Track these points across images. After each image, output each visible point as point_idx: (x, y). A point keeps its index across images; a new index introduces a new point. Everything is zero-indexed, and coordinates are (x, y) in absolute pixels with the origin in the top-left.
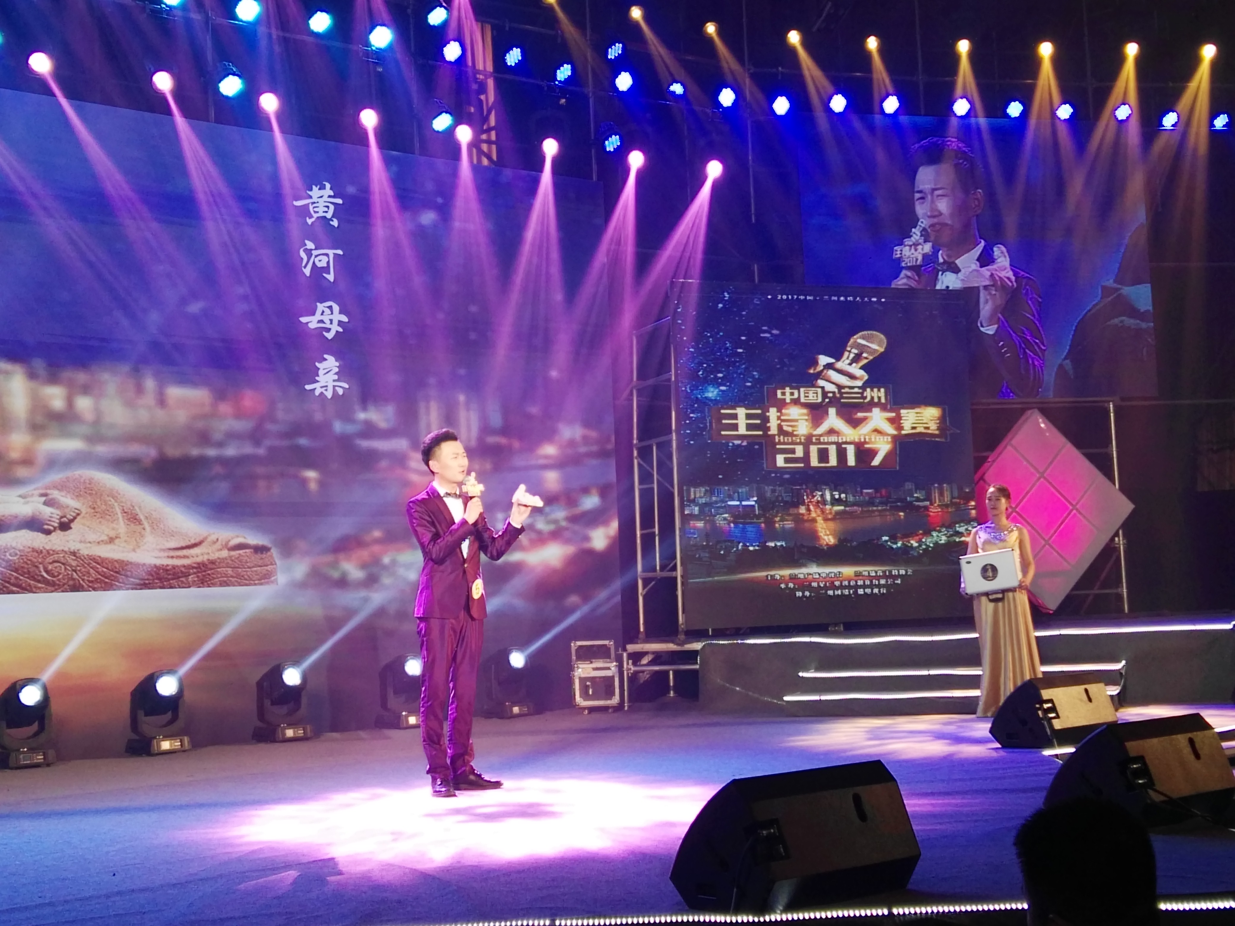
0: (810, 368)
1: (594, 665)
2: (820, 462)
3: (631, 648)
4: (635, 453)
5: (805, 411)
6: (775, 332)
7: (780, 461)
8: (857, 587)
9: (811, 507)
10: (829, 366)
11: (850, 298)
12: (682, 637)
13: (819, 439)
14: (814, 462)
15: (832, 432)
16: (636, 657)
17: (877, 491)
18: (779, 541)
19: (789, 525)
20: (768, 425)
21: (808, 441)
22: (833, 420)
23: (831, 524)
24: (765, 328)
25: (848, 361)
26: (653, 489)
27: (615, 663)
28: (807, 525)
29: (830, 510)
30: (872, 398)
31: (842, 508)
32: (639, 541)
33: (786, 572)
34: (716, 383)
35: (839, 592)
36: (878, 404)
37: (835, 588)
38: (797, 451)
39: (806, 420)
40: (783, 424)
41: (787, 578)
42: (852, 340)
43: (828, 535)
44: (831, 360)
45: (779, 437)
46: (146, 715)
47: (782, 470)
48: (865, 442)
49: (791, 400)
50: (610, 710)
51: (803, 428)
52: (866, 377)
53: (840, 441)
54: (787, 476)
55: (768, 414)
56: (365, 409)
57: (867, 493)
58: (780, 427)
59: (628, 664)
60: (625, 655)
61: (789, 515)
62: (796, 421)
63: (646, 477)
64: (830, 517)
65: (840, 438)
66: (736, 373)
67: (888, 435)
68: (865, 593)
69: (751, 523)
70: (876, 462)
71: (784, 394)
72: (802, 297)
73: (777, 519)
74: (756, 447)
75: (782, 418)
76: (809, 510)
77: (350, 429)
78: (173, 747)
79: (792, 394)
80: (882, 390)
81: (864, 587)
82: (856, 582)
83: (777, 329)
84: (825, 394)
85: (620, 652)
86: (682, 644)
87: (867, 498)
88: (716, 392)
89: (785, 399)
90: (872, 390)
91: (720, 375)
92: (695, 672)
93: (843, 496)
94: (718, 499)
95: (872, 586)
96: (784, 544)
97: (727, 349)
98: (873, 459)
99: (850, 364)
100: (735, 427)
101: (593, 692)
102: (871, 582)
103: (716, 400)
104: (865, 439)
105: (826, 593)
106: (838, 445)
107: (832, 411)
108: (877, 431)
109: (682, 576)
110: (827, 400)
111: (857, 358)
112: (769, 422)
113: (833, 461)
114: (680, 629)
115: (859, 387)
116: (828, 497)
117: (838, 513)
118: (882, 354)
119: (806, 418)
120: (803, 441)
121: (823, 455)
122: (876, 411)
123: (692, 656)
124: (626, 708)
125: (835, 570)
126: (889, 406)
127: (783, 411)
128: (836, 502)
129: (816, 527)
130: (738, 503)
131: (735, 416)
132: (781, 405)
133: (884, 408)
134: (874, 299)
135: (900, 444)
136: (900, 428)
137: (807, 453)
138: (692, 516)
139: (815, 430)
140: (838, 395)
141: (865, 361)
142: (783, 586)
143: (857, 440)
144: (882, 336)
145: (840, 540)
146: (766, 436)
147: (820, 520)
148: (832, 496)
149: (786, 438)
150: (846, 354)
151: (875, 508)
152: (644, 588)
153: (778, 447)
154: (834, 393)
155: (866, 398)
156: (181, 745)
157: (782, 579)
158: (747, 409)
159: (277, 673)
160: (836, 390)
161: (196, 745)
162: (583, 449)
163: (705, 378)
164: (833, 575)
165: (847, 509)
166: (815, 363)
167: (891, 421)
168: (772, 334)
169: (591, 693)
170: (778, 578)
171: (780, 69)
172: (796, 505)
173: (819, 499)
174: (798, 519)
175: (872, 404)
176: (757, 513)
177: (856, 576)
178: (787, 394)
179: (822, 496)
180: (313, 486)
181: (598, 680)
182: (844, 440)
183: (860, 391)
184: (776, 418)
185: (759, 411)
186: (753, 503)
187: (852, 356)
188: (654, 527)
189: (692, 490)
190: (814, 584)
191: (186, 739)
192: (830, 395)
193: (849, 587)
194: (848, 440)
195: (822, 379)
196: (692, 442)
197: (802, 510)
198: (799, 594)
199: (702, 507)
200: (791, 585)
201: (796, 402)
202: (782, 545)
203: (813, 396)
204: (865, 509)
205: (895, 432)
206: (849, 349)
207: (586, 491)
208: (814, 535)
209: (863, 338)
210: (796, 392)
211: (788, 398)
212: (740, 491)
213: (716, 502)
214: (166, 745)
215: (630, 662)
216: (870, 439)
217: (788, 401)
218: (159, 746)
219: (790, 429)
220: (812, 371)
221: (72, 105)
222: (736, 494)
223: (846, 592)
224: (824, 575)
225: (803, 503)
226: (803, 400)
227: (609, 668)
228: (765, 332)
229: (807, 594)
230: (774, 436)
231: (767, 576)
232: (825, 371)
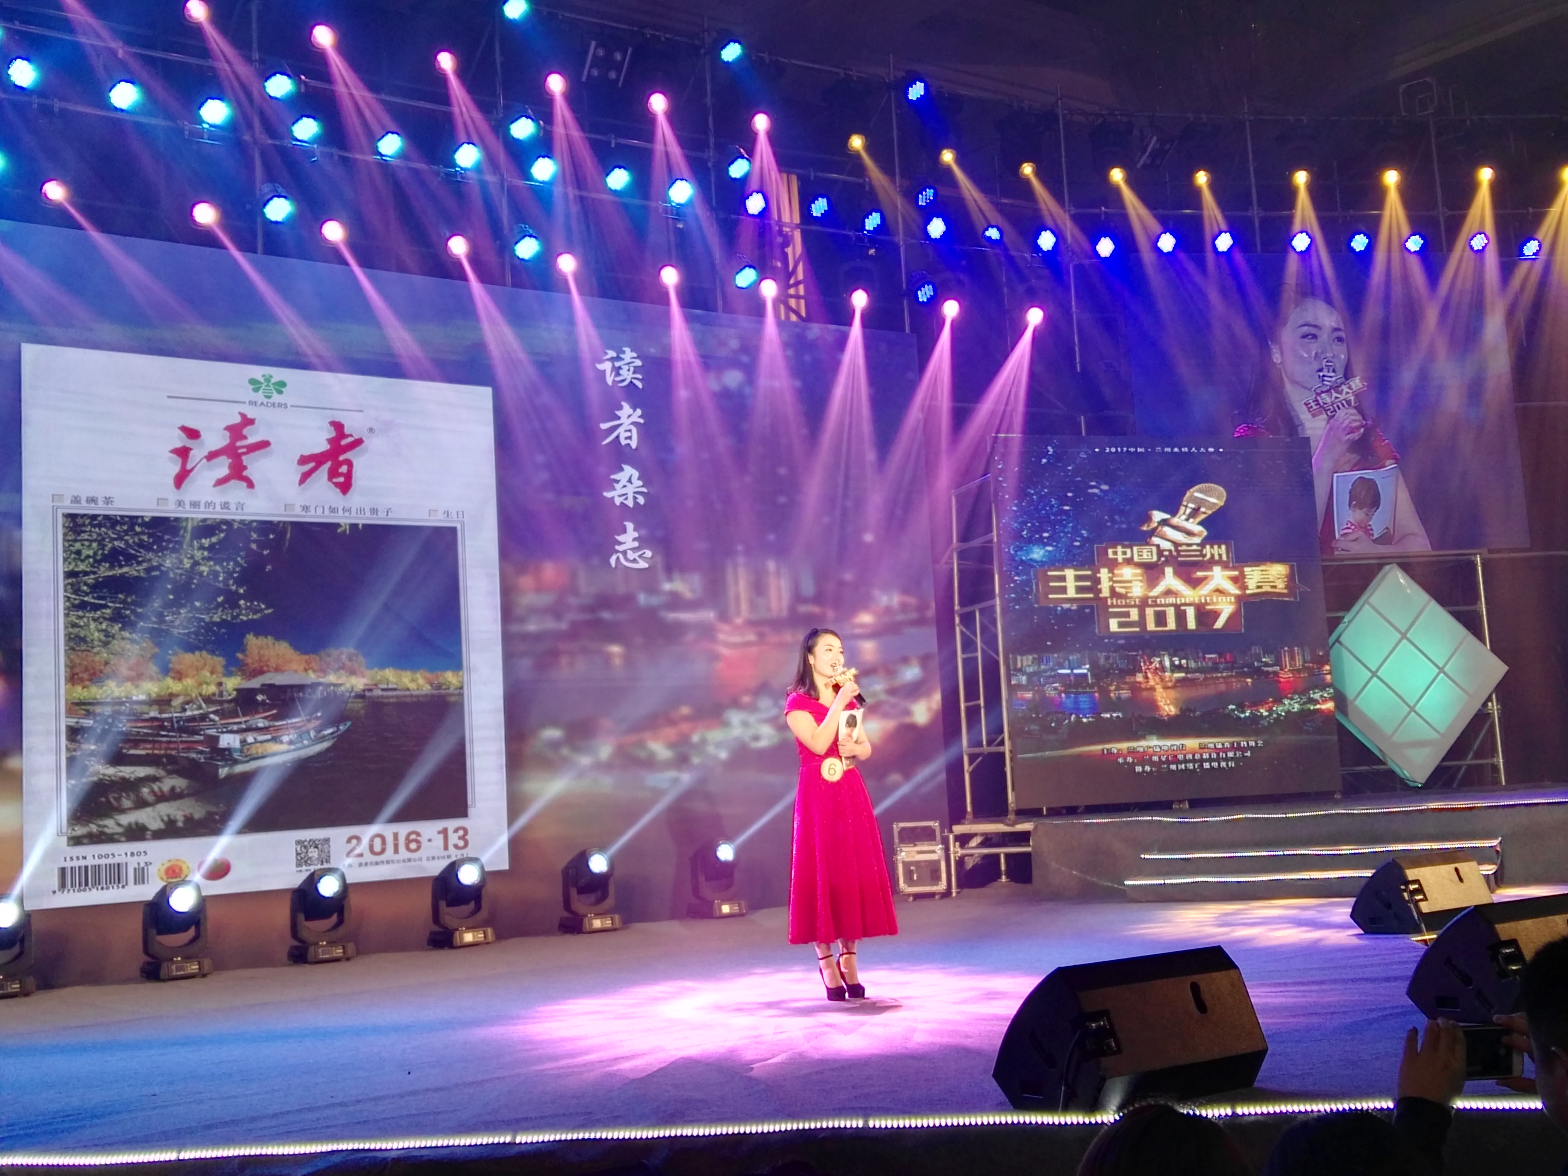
0: (1142, 524)
1: (918, 848)
2: (1157, 626)
3: (958, 829)
4: (957, 620)
5: (1139, 571)
6: (1105, 487)
7: (1114, 625)
8: (1202, 761)
9: (1149, 675)
10: (1164, 522)
11: (1185, 450)
12: (1012, 816)
13: (1156, 601)
14: (1151, 626)
15: (1169, 592)
16: (964, 840)
17: (1221, 655)
18: (1115, 712)
19: (1125, 694)
20: (1099, 587)
21: (1143, 604)
22: (1170, 580)
23: (1173, 694)
24: (1093, 483)
25: (1184, 517)
26: (976, 658)
27: (940, 846)
28: (1145, 694)
29: (1170, 677)
30: (1213, 556)
31: (1183, 675)
32: (963, 714)
33: (1124, 746)
34: (1042, 542)
35: (1183, 766)
36: (1220, 562)
37: (1177, 762)
38: (1131, 613)
39: (1141, 581)
40: (1115, 585)
41: (1125, 752)
42: (1188, 494)
43: (1168, 705)
44: (1166, 516)
45: (1112, 599)
46: (448, 905)
47: (1116, 635)
48: (1206, 603)
49: (1124, 559)
50: (937, 897)
51: (1137, 590)
52: (1205, 533)
53: (1179, 602)
54: (1122, 642)
55: (1098, 575)
56: (670, 579)
57: (1210, 659)
58: (1112, 590)
59: (955, 846)
60: (951, 837)
61: (1126, 683)
62: (1130, 582)
63: (968, 645)
64: (1170, 684)
65: (1178, 599)
66: (1063, 532)
67: (1230, 595)
68: (1212, 768)
69: (1085, 693)
70: (1219, 624)
71: (1115, 553)
72: (1132, 450)
73: (1113, 688)
74: (1087, 611)
75: (1115, 579)
76: (1146, 677)
77: (655, 601)
78: (476, 940)
79: (1124, 553)
80: (1223, 547)
81: (1210, 760)
82: (1202, 755)
83: (1106, 484)
84: (1160, 552)
85: (946, 834)
86: (1013, 825)
87: (1210, 664)
88: (1042, 552)
89: (1116, 559)
90: (1212, 547)
91: (1046, 535)
92: (1028, 855)
93: (1184, 662)
94: (1047, 667)
95: (1218, 760)
96: (1120, 715)
97: (1052, 507)
98: (1215, 622)
99: (1187, 520)
100: (1064, 590)
101: (917, 877)
102: (1218, 754)
103: (1042, 561)
104: (1206, 600)
105: (1168, 768)
106: (1177, 607)
107: (1169, 571)
108: (1219, 591)
109: (1011, 751)
110: (1163, 559)
111: (1195, 512)
112: (1100, 583)
113: (1171, 625)
114: (1010, 809)
115: (1198, 545)
116: (1167, 663)
117: (1179, 681)
118: (1221, 507)
119: (1141, 578)
120: (1137, 603)
121: (1161, 618)
122: (1217, 570)
123: (1023, 838)
124: (954, 895)
125: (1178, 742)
126: (1231, 565)
127: (1115, 572)
128: (1175, 668)
129: (1154, 696)
130: (1068, 671)
131: (1063, 579)
132: (1112, 565)
133: (1225, 566)
134: (1211, 450)
135: (1244, 604)
136: (1244, 587)
137: (1142, 615)
138: (1019, 686)
139: (1151, 591)
140: (1175, 554)
141: (1203, 516)
142: (1121, 760)
143: (1197, 601)
144: (1221, 489)
145: (1181, 710)
146: (1097, 598)
147: (1159, 689)
148: (1172, 663)
149: (1119, 601)
150: (1182, 509)
151: (1219, 675)
152: (971, 763)
153: (1110, 610)
154: (1170, 551)
155: (1205, 556)
156: (485, 937)
157: (1120, 754)
158: (1076, 570)
159: (583, 858)
160: (1173, 548)
161: (500, 936)
162: (900, 617)
163: (1031, 537)
164: (1175, 748)
165: (1189, 676)
166: (1149, 519)
167: (1235, 580)
168: (1101, 490)
169: (915, 878)
170: (1115, 751)
171: (1103, 209)
172: (1133, 673)
173: (1158, 666)
174: (1135, 688)
175: (1212, 562)
176: (1090, 681)
177: (1200, 748)
178: (1119, 553)
179: (1161, 662)
180: (617, 661)
181: (923, 864)
182: (1183, 601)
183: (1199, 548)
184: (1107, 580)
185: (1089, 573)
186: (1085, 671)
187: (1188, 511)
188: (979, 699)
189: (1019, 658)
190: (1155, 758)
191: (489, 931)
192: (1166, 553)
193: (1194, 761)
194: (1187, 601)
195: (1156, 536)
196: (1017, 607)
197: (1139, 678)
198: (1139, 769)
199: (1030, 676)
200: (1130, 760)
201: (1129, 562)
202: (1118, 717)
203: (1147, 554)
204: (1208, 676)
205: (1238, 592)
206: (1185, 503)
207: (905, 660)
208: (1153, 705)
209: (1200, 491)
210: (1129, 551)
211: (1120, 558)
212: (1071, 658)
213: (1045, 671)
214: (469, 937)
215: (957, 844)
216: (1211, 600)
217: (1120, 560)
218: (461, 938)
219: (1123, 591)
220: (1145, 528)
221: (365, 274)
222: (1067, 662)
223: (1191, 766)
224: (1166, 748)
225: (1140, 671)
226: (1136, 559)
227: (934, 852)
228: (1093, 487)
229: (1147, 768)
230: (1106, 599)
231: (1103, 750)
232: (1160, 528)
